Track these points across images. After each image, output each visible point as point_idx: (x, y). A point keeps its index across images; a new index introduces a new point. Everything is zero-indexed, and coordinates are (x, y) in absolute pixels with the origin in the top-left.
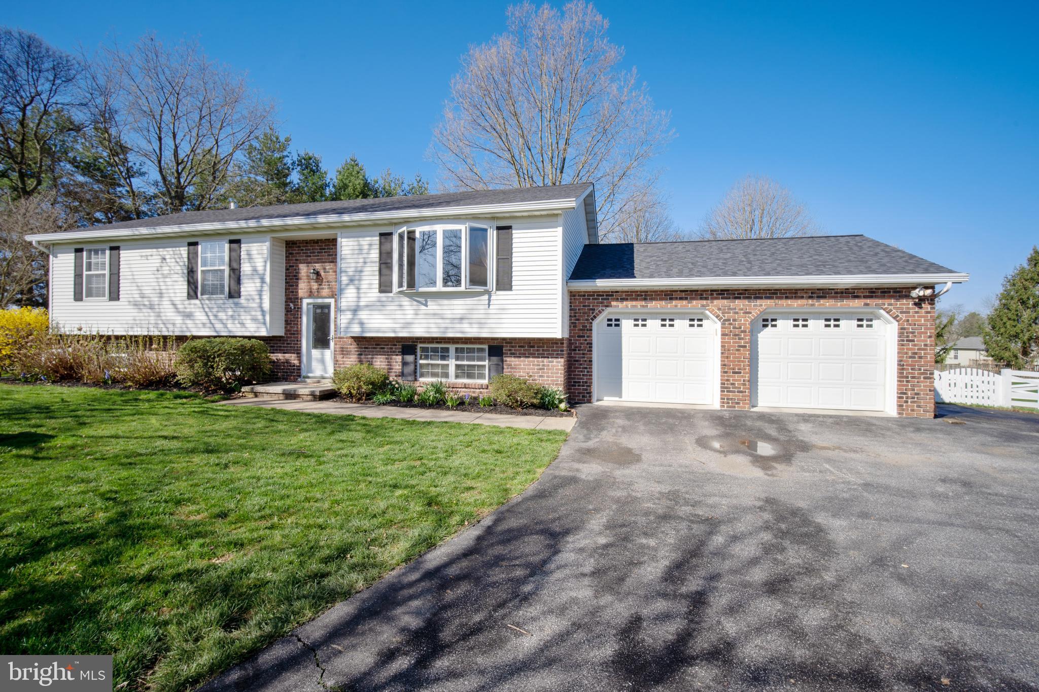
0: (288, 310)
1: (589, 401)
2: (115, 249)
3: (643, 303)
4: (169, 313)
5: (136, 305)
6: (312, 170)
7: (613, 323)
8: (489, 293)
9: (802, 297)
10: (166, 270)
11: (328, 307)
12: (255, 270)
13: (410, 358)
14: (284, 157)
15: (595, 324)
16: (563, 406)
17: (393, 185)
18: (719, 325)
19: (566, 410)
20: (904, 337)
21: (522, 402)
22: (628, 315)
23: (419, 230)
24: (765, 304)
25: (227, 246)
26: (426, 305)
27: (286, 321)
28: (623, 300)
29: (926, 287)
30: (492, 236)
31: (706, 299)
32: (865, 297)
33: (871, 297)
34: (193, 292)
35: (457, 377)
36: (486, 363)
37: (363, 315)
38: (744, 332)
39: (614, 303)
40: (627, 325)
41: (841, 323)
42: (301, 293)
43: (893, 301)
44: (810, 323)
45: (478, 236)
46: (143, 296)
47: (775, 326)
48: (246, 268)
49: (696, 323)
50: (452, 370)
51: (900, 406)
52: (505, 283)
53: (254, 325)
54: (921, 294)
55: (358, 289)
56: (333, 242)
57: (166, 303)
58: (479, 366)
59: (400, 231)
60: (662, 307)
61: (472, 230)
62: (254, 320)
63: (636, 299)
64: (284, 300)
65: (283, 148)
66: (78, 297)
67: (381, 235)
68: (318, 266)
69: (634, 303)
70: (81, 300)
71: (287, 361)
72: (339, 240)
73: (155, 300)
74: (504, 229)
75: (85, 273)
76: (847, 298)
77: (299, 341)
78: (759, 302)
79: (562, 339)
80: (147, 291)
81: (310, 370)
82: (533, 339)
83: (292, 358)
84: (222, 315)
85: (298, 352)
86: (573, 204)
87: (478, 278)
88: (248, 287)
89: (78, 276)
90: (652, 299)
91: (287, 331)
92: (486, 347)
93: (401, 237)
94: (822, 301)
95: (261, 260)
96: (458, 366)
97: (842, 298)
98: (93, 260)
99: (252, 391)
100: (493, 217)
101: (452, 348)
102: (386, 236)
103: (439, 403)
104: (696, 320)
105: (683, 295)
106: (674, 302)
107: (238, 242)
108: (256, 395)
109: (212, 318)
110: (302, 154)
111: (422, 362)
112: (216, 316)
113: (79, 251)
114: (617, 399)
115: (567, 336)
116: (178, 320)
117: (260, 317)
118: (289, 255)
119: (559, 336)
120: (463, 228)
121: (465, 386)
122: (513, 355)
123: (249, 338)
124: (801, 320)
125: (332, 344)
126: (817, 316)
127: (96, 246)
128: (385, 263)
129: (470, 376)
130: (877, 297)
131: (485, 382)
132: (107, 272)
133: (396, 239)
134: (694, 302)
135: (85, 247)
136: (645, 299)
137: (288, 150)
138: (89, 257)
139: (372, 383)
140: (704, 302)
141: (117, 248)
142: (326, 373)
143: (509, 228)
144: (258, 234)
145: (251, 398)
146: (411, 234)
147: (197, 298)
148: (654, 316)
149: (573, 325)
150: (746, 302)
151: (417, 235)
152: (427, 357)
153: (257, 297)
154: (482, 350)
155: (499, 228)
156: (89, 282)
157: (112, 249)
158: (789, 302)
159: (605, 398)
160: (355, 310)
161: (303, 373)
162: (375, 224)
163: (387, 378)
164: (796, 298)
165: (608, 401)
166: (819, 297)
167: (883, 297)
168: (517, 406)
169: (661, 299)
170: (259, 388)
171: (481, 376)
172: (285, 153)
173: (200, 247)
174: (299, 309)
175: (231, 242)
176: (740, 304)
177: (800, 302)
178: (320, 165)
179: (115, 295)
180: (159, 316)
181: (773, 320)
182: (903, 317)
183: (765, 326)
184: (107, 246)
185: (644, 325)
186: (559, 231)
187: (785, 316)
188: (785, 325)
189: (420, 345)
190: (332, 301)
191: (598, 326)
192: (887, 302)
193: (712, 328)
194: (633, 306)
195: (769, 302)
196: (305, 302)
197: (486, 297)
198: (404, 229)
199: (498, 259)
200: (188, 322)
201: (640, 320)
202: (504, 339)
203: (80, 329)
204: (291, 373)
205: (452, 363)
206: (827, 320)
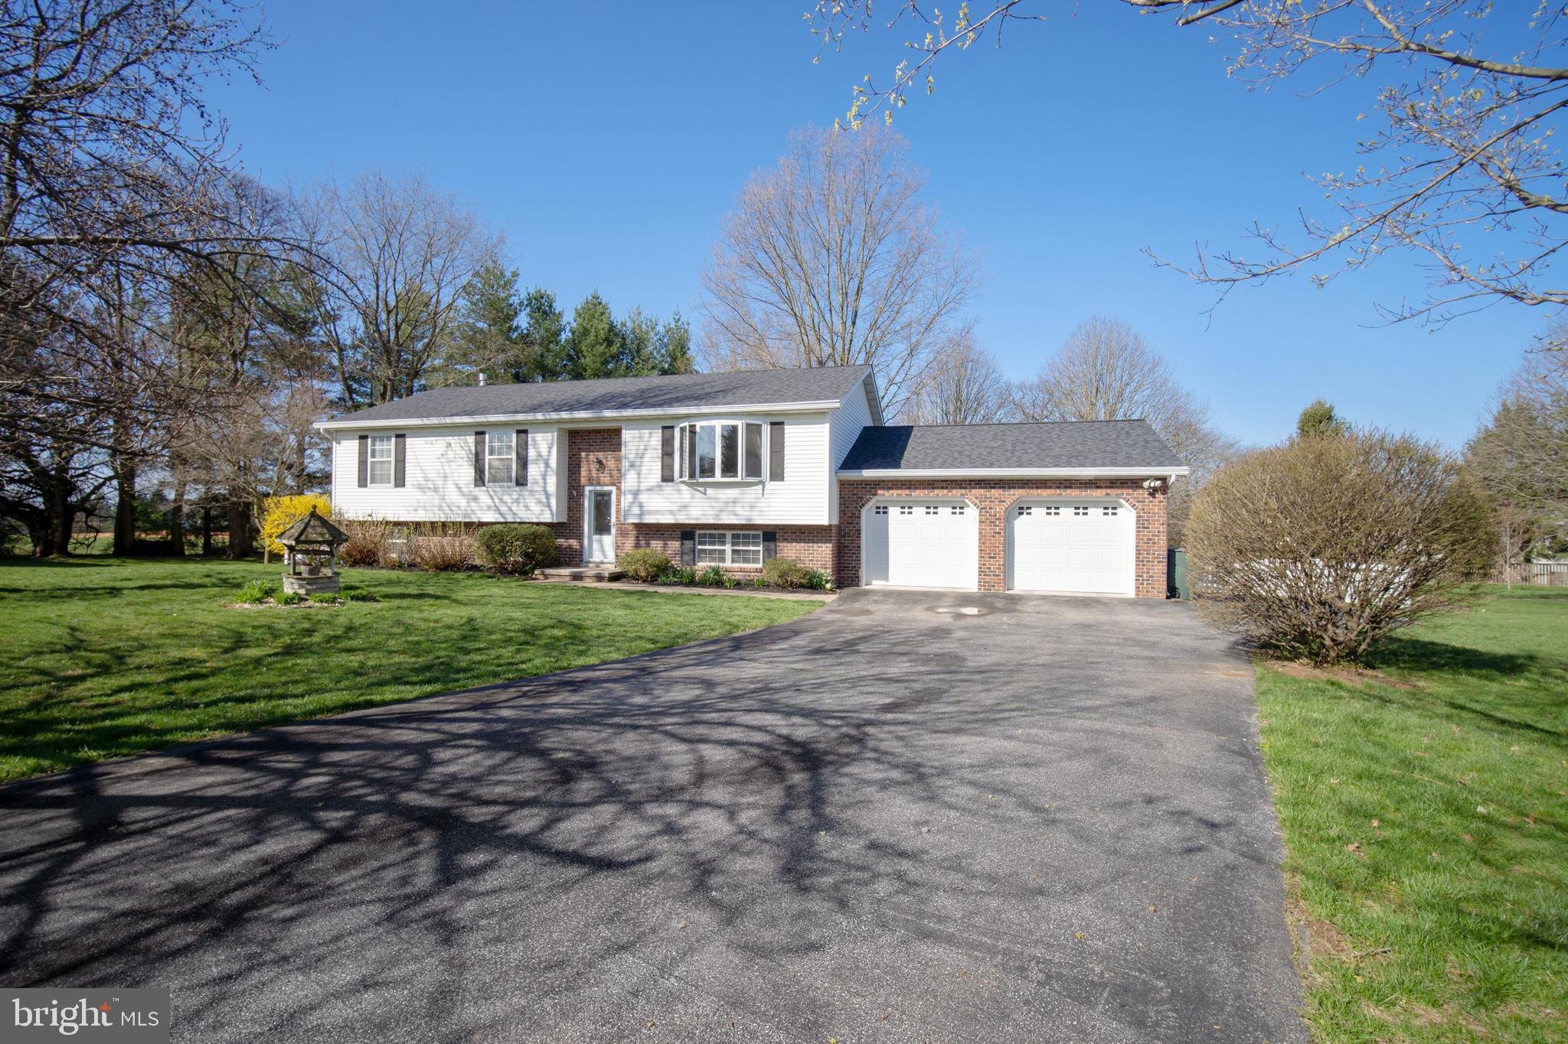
0: (571, 497)
1: (857, 585)
2: (401, 436)
3: (908, 492)
4: (454, 496)
5: (420, 488)
6: (545, 312)
7: (881, 510)
8: (763, 483)
9: (1051, 487)
10: (451, 455)
11: (609, 494)
12: (539, 455)
13: (688, 544)
14: (510, 296)
15: (864, 512)
16: (828, 586)
17: (644, 327)
18: (977, 511)
19: (831, 590)
20: (1142, 524)
21: (792, 583)
22: (895, 503)
23: (699, 424)
24: (1018, 493)
25: (514, 436)
26: (705, 494)
27: (569, 508)
28: (889, 488)
29: (1157, 478)
30: (766, 430)
31: (965, 488)
32: (1106, 487)
33: (1112, 487)
34: (480, 480)
35: (733, 561)
36: (761, 548)
37: (643, 498)
38: (999, 519)
39: (880, 492)
40: (894, 512)
41: (1089, 511)
42: (583, 481)
43: (1130, 491)
44: (1062, 510)
45: (753, 430)
46: (426, 479)
47: (1029, 514)
48: (532, 453)
49: (958, 510)
50: (729, 555)
51: (1137, 588)
52: (777, 474)
53: (538, 508)
54: (1152, 485)
55: (639, 474)
56: (617, 432)
57: (451, 486)
58: (754, 551)
59: (682, 425)
60: (925, 496)
61: (748, 425)
62: (539, 502)
63: (901, 489)
64: (567, 486)
65: (508, 284)
66: (362, 483)
67: (664, 428)
68: (600, 455)
69: (899, 492)
70: (366, 486)
71: (570, 547)
72: (623, 431)
73: (440, 483)
74: (777, 425)
75: (370, 460)
76: (1091, 488)
77: (580, 528)
78: (1012, 491)
79: (830, 526)
80: (432, 474)
81: (591, 555)
82: (804, 526)
83: (574, 543)
84: (506, 498)
85: (579, 537)
86: (838, 405)
87: (754, 469)
88: (534, 471)
89: (362, 463)
90: (916, 488)
91: (569, 517)
92: (761, 533)
93: (683, 430)
94: (1069, 491)
95: (546, 446)
96: (734, 551)
97: (1086, 488)
98: (378, 447)
99: (543, 574)
100: (767, 414)
101: (729, 534)
102: (668, 429)
103: (719, 583)
104: (958, 508)
105: (944, 484)
106: (936, 491)
107: (525, 432)
108: (546, 577)
109: (496, 501)
110: (532, 291)
111: (700, 547)
112: (501, 499)
113: (363, 438)
114: (883, 583)
115: (835, 522)
116: (463, 502)
117: (544, 500)
118: (572, 444)
119: (826, 522)
120: (740, 424)
121: (741, 570)
122: (786, 540)
123: (538, 524)
124: (1053, 508)
125: (613, 530)
126: (1067, 504)
127: (382, 433)
128: (667, 453)
129: (746, 561)
130: (1116, 487)
131: (760, 566)
132: (392, 459)
133: (677, 432)
134: (954, 491)
135: (370, 434)
136: (909, 488)
137: (515, 287)
138: (373, 444)
139: (657, 566)
140: (963, 491)
141: (403, 436)
142: (605, 557)
143: (782, 423)
144: (545, 425)
145: (541, 581)
146: (692, 428)
147: (484, 485)
148: (919, 503)
149: (842, 512)
150: (1001, 491)
151: (698, 429)
152: (704, 543)
153: (541, 481)
154: (755, 537)
155: (772, 424)
156: (373, 470)
157: (397, 436)
158: (1040, 491)
159: (874, 582)
160: (636, 494)
161: (585, 558)
162: (658, 418)
163: (668, 562)
164: (1046, 488)
165: (877, 584)
166: (1066, 487)
167: (1122, 487)
168: (788, 585)
169: (924, 488)
170: (548, 571)
171: (756, 561)
172: (512, 291)
173: (487, 436)
174: (581, 495)
175: (519, 432)
176: (995, 493)
177: (1049, 491)
178: (554, 305)
179: (400, 482)
180: (443, 498)
181: (1028, 508)
182: (1139, 505)
183: (1021, 514)
184: (393, 433)
185: (910, 513)
186: (827, 426)
187: (1039, 504)
188: (1038, 512)
189: (698, 532)
190: (613, 489)
191: (867, 514)
192: (1125, 491)
193: (972, 513)
194: (898, 495)
195: (1021, 491)
196: (587, 489)
197: (760, 487)
198: (686, 424)
199: (771, 452)
200: (473, 504)
201: (907, 507)
202: (777, 526)
203: (370, 516)
204: (573, 558)
205: (728, 548)
206: (1076, 508)
